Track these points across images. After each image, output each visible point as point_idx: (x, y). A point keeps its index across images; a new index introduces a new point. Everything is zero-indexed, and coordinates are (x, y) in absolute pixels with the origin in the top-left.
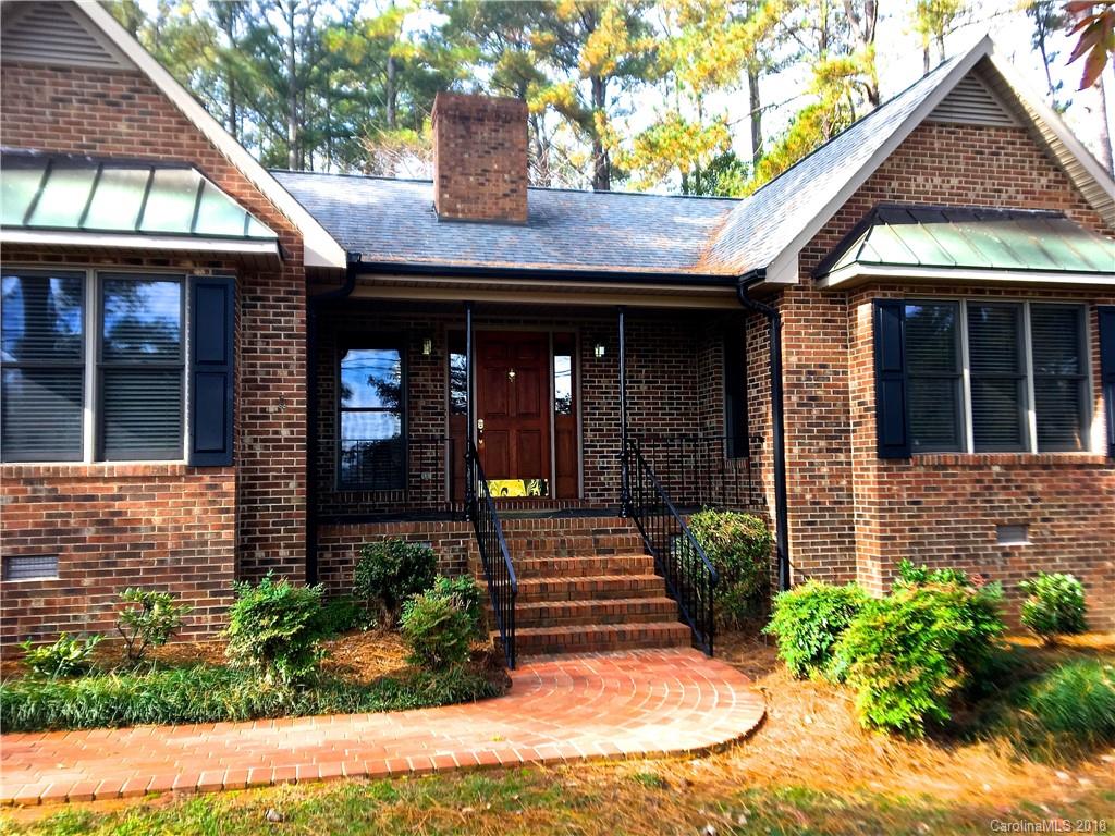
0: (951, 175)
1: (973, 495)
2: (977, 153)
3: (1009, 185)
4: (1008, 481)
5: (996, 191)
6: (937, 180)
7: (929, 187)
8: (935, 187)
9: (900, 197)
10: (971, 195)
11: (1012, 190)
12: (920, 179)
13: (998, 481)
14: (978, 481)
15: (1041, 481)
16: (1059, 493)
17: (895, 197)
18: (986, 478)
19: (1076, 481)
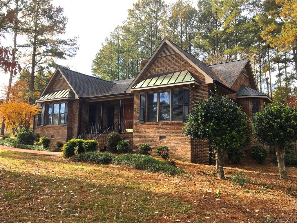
0: (164, 67)
1: (155, 130)
2: (169, 61)
3: (175, 66)
4: (162, 127)
5: (172, 68)
6: (161, 68)
7: (159, 70)
8: (161, 70)
9: (154, 73)
10: (167, 70)
11: (176, 67)
12: (158, 69)
13: (160, 127)
14: (157, 127)
15: (169, 127)
16: (172, 130)
17: (153, 73)
18: (158, 127)
19: (176, 127)
